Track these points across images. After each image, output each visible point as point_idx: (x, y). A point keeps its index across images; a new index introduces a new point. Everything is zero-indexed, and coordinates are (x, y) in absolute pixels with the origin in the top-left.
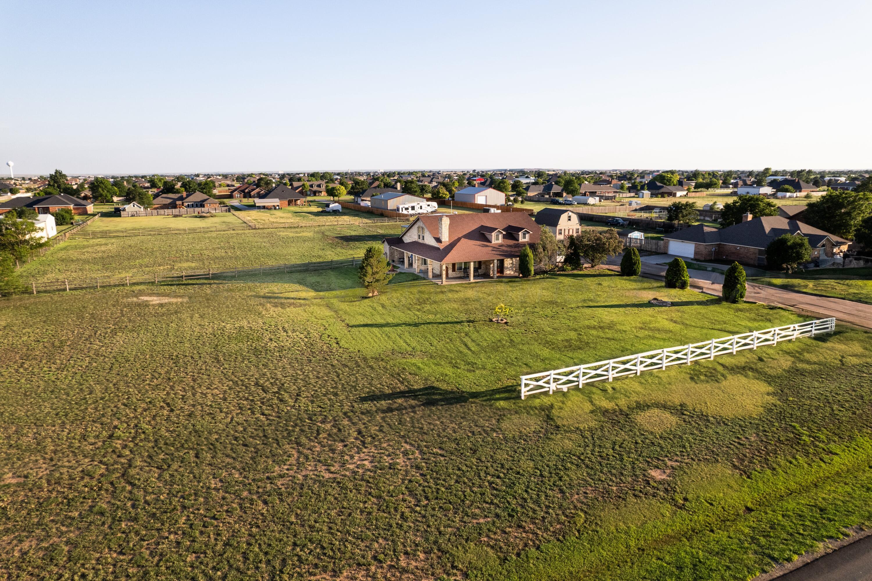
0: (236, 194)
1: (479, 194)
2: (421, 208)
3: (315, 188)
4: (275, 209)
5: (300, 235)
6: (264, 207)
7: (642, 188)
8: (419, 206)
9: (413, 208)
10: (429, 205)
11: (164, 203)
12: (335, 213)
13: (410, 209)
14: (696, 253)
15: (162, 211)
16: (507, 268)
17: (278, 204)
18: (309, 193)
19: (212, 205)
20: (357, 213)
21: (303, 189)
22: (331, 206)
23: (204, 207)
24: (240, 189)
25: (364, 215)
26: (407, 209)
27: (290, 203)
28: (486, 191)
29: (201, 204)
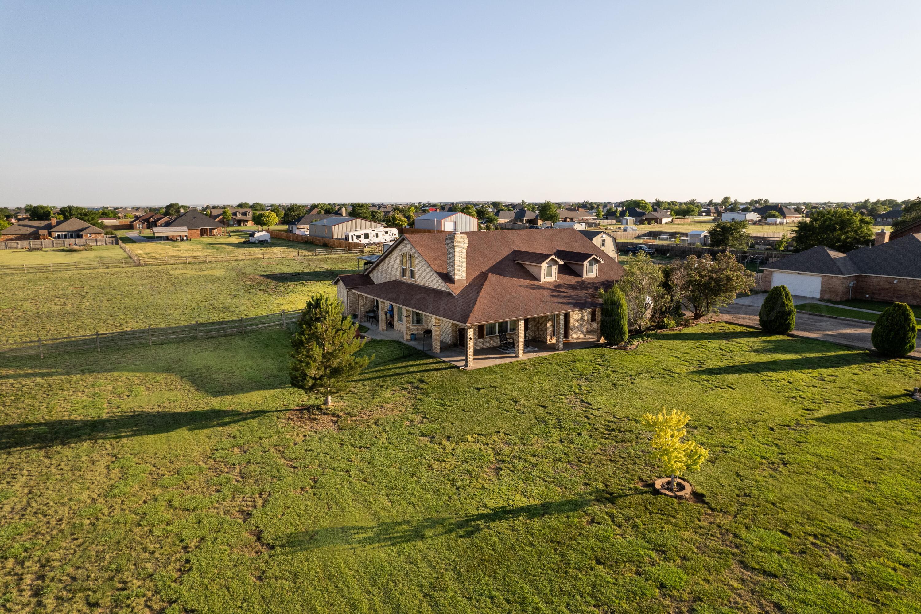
0: (137, 224)
1: (446, 219)
2: (377, 235)
3: (239, 217)
4: (182, 240)
5: (205, 273)
6: (167, 238)
7: (623, 214)
8: (374, 233)
9: (366, 236)
10: (387, 232)
11: (22, 232)
12: (262, 243)
13: (363, 237)
14: (823, 292)
15: (13, 244)
16: (574, 328)
17: (186, 234)
18: (231, 223)
19: (93, 236)
20: (292, 244)
21: (224, 218)
22: (257, 235)
23: (82, 238)
24: (143, 218)
25: (302, 245)
26: (358, 237)
27: (203, 233)
28: (454, 216)
29: (77, 234)
